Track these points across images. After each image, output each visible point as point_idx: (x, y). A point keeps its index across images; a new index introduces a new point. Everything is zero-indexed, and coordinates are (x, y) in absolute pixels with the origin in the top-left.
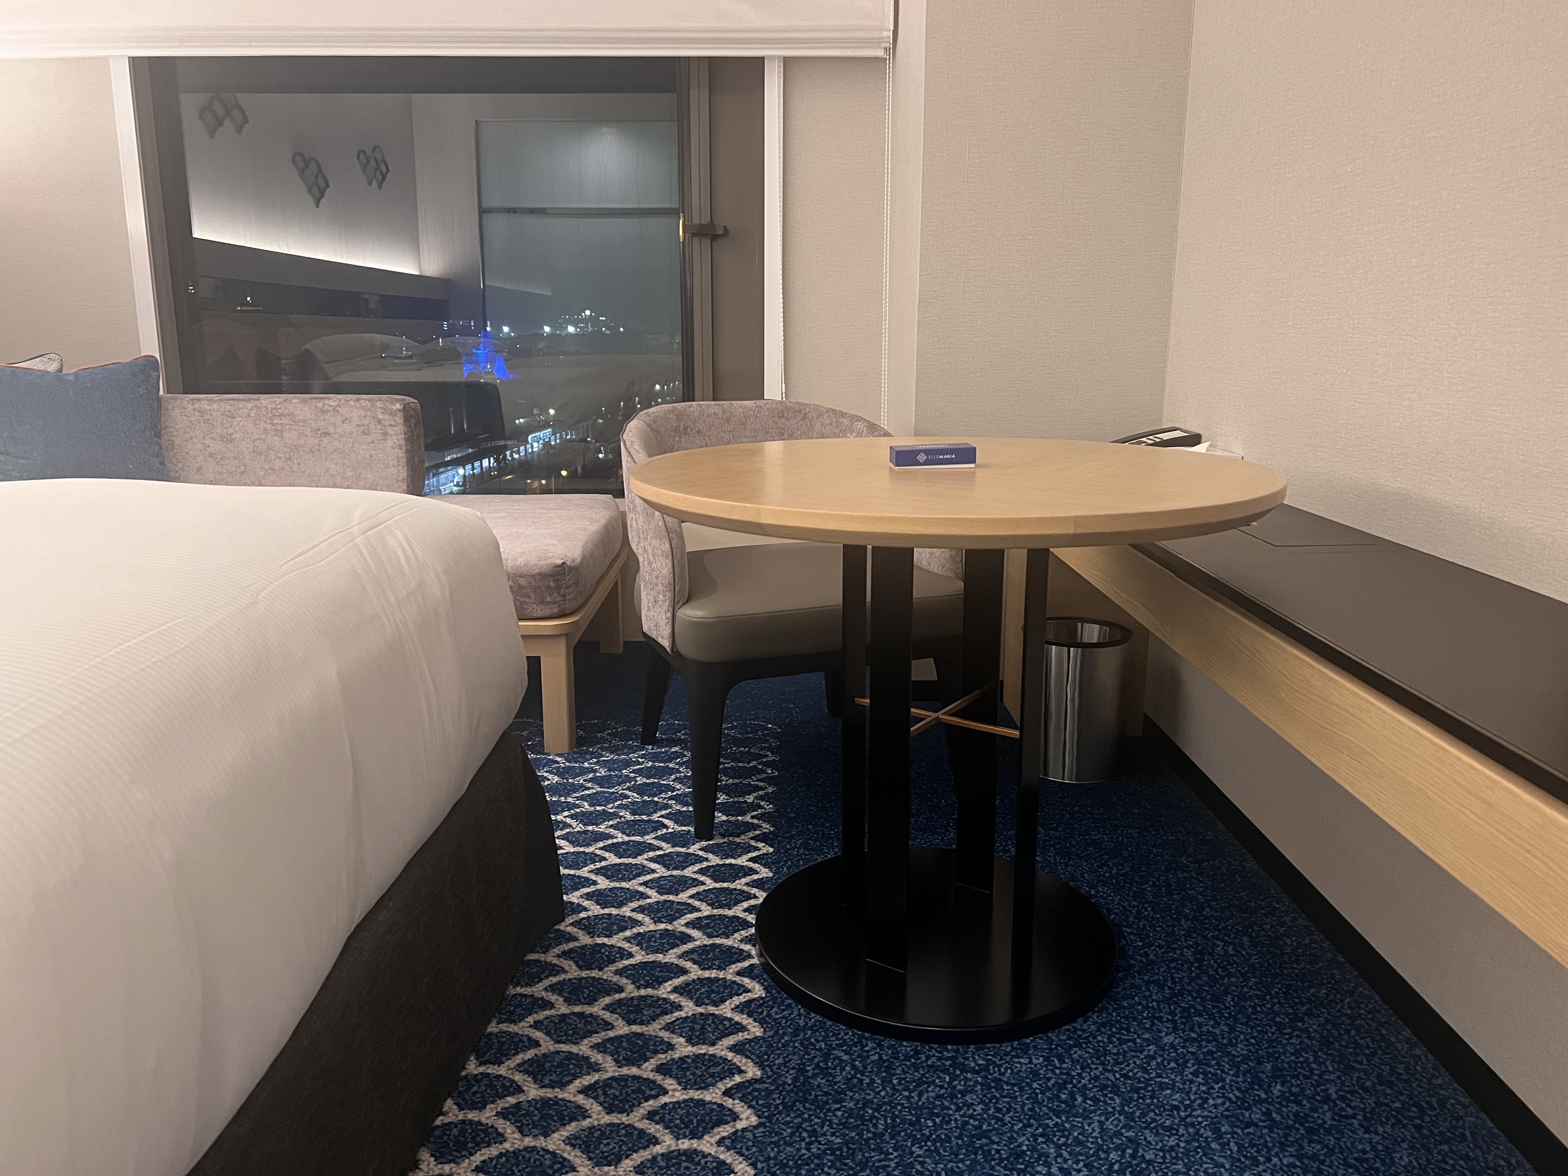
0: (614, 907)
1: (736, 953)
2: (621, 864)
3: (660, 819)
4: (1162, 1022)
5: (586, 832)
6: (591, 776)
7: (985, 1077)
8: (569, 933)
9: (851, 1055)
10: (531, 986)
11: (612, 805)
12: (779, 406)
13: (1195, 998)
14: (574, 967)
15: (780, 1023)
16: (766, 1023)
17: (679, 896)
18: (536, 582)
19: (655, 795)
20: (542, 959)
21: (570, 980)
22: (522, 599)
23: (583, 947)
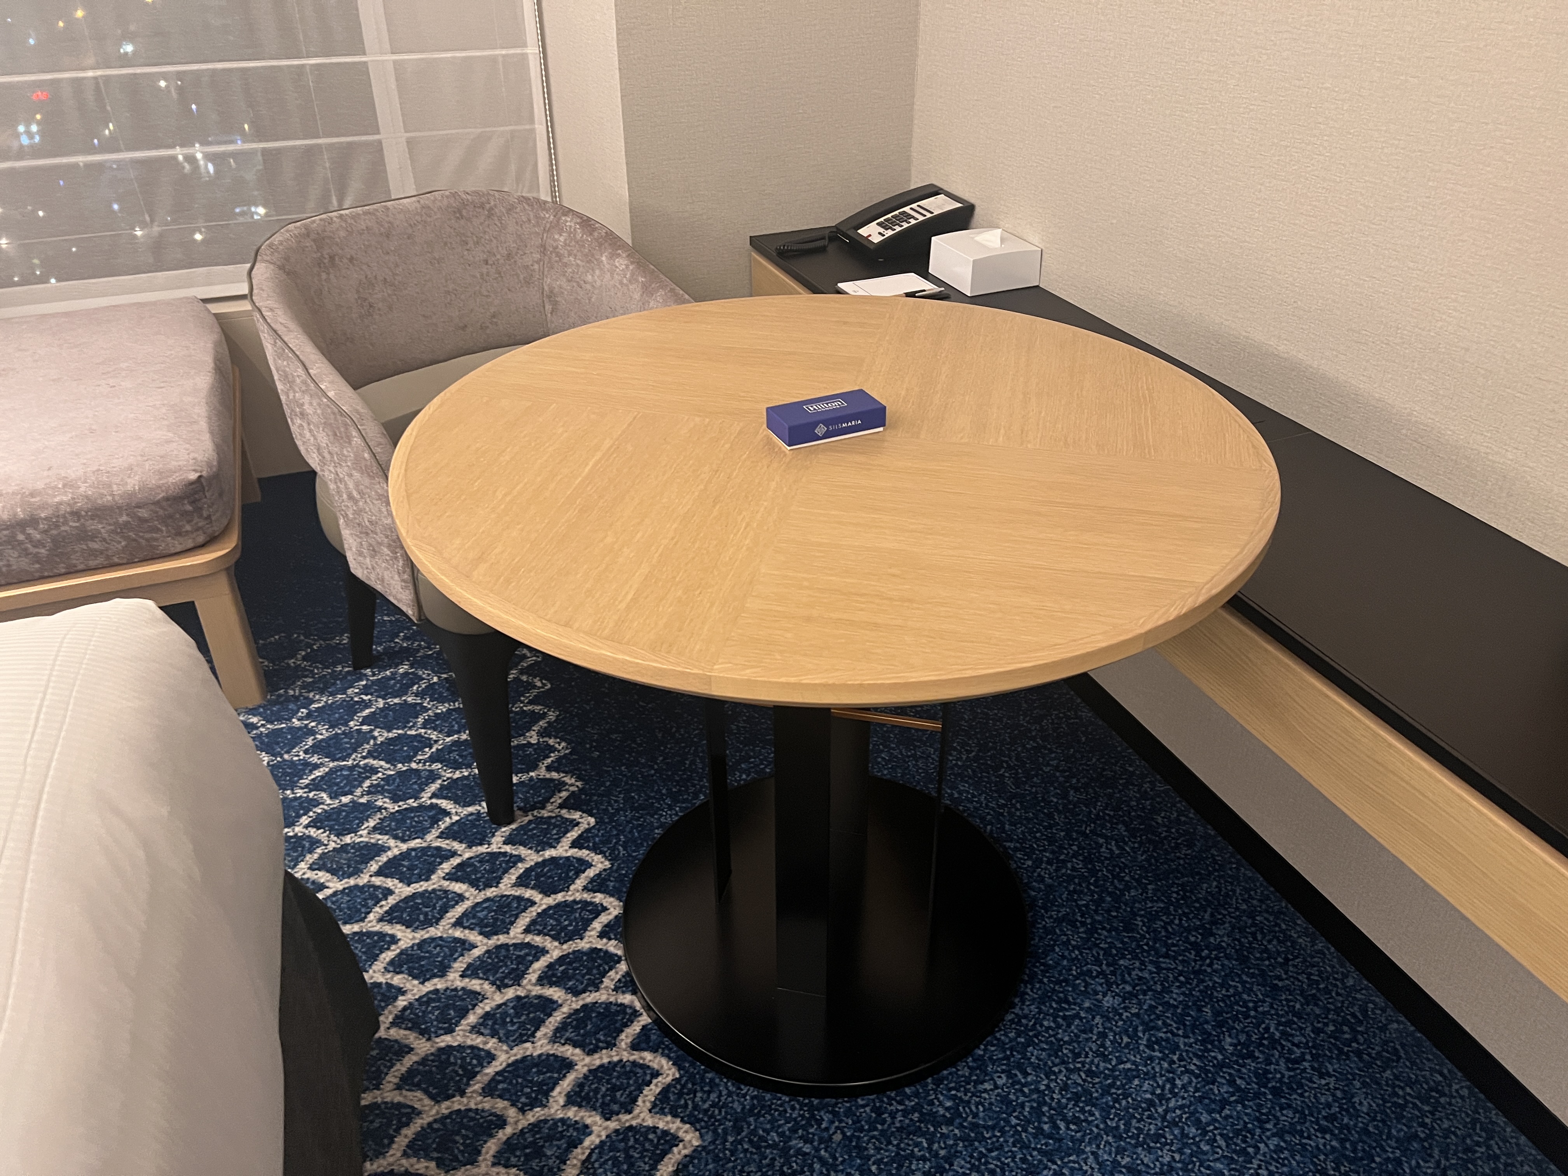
0: (434, 976)
1: (617, 1013)
2: (414, 896)
3: (434, 801)
4: (1093, 978)
5: (344, 848)
6: (310, 742)
7: (961, 1127)
8: (396, 1041)
9: (811, 1143)
10: (383, 1154)
11: (359, 790)
12: (452, 201)
13: (1109, 931)
14: (427, 1101)
15: (712, 1116)
16: (699, 1121)
17: (512, 933)
18: (165, 510)
19: (410, 759)
20: (379, 1100)
21: (430, 1124)
22: (148, 536)
23: (424, 1061)
